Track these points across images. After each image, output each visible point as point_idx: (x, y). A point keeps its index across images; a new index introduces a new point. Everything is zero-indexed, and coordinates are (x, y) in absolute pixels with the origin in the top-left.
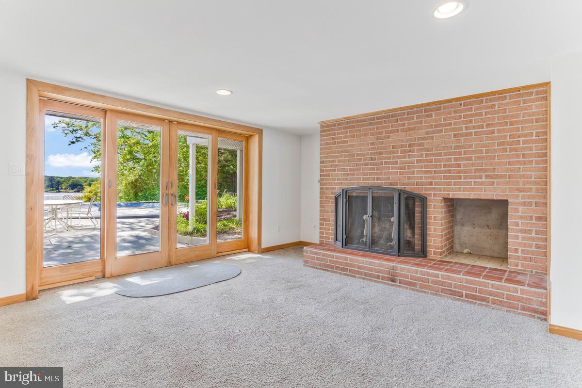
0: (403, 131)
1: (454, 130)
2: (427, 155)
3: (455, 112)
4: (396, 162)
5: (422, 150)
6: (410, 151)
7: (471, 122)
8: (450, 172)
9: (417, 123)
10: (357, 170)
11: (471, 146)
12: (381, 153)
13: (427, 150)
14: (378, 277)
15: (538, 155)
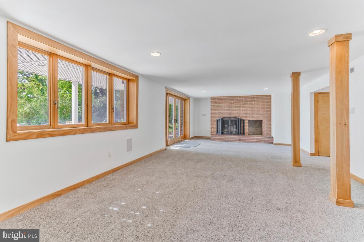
0: (238, 102)
1: (251, 103)
2: (244, 109)
3: (252, 99)
4: (236, 111)
5: (243, 108)
6: (240, 108)
7: (255, 102)
8: (250, 113)
9: (242, 100)
10: (224, 112)
11: (255, 107)
12: (231, 108)
13: (245, 108)
14: (236, 141)
15: (269, 110)
